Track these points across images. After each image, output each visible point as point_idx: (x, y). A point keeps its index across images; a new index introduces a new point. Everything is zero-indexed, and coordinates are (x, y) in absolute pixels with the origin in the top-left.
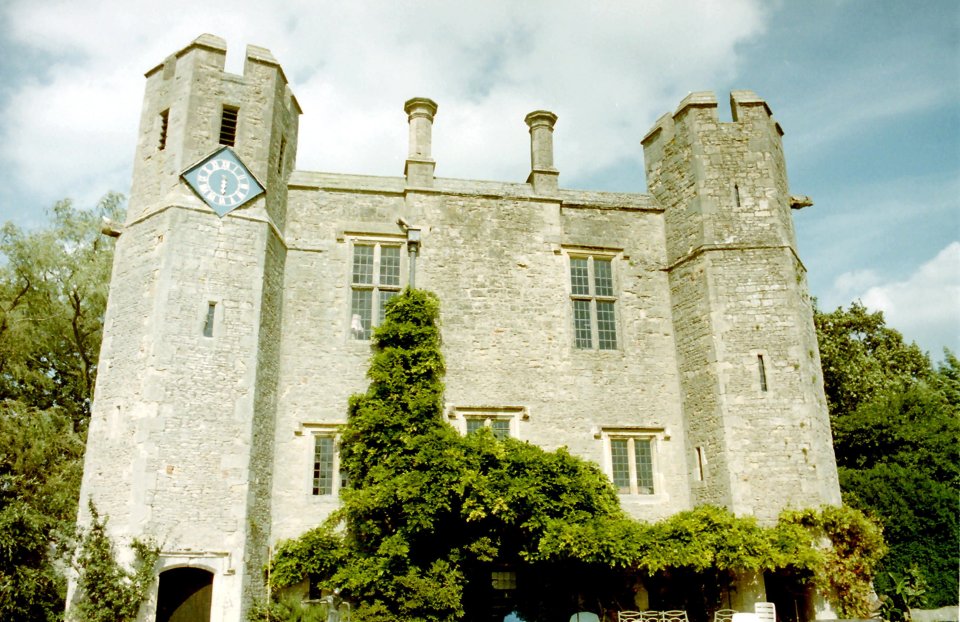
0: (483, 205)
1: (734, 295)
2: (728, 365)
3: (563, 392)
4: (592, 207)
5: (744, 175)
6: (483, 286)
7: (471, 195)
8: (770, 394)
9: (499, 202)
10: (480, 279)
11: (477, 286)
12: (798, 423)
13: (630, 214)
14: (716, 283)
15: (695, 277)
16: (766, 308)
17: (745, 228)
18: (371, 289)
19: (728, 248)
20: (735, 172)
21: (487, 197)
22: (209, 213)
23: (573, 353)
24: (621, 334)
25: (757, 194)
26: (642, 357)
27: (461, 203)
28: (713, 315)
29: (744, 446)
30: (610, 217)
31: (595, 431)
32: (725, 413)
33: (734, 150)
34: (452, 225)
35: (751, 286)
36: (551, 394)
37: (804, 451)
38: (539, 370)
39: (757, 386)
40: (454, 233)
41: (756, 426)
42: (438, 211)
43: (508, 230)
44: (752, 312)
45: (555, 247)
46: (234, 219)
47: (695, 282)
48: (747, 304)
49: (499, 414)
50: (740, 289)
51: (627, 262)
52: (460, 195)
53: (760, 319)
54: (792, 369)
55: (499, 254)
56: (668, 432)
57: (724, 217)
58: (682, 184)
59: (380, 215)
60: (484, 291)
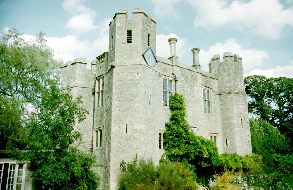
0: (188, 72)
1: (237, 104)
2: (236, 121)
3: (203, 124)
4: (206, 76)
5: (238, 76)
6: (189, 94)
7: (186, 69)
8: (243, 128)
9: (191, 72)
10: (188, 92)
11: (188, 94)
12: (248, 135)
13: (212, 79)
14: (234, 101)
15: (228, 98)
16: (243, 108)
17: (239, 89)
18: (167, 92)
19: (236, 93)
20: (237, 75)
21: (189, 70)
22: (148, 67)
23: (204, 114)
24: (212, 110)
25: (241, 81)
26: (215, 116)
27: (184, 71)
28: (234, 109)
29: (239, 140)
30: (209, 79)
31: (208, 134)
32: (236, 132)
33: (237, 69)
34: (183, 77)
35: (240, 103)
36: (201, 124)
37: (249, 141)
38: (199, 118)
39: (241, 126)
40: (183, 79)
41: (241, 135)
42: (180, 72)
43: (193, 80)
44: (240, 109)
45: (201, 86)
46: (153, 70)
47: (228, 100)
48: (240, 107)
49: (193, 128)
50: (238, 103)
51: (212, 91)
52: (184, 68)
53: (242, 111)
54: (247, 123)
55: (191, 86)
56: (220, 135)
57: (235, 85)
58: (225, 75)
59: (167, 71)
60: (189, 95)
